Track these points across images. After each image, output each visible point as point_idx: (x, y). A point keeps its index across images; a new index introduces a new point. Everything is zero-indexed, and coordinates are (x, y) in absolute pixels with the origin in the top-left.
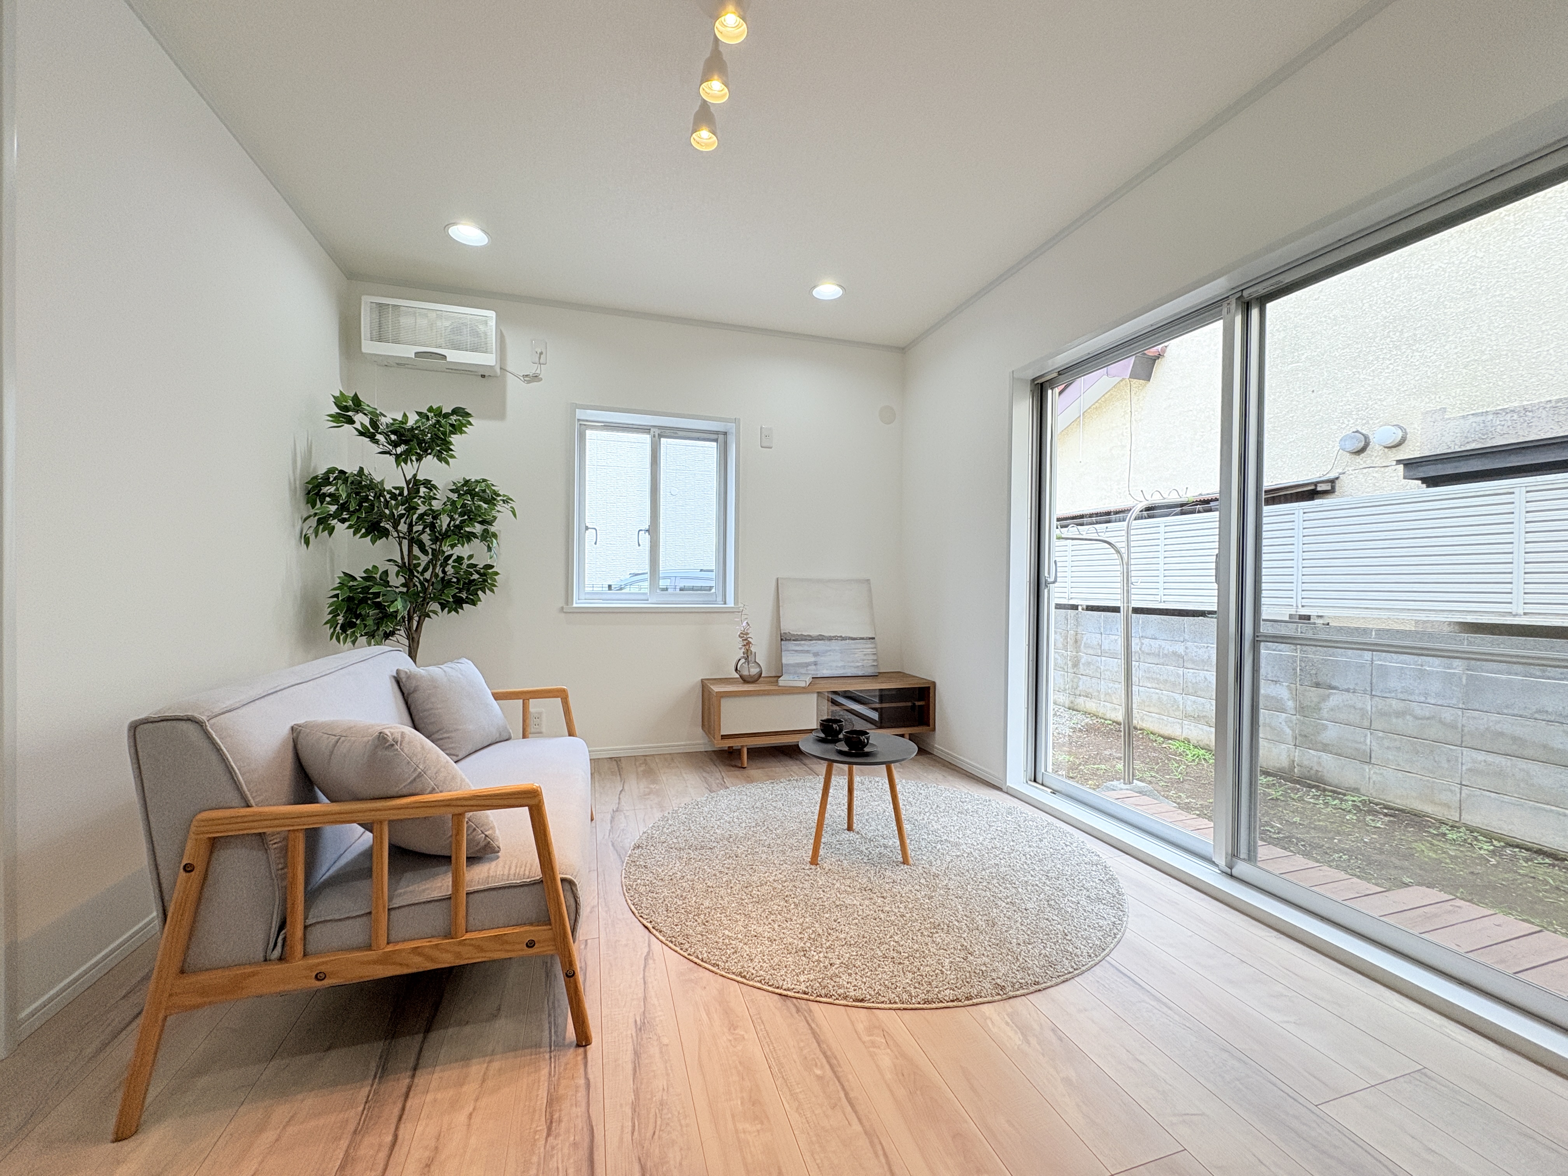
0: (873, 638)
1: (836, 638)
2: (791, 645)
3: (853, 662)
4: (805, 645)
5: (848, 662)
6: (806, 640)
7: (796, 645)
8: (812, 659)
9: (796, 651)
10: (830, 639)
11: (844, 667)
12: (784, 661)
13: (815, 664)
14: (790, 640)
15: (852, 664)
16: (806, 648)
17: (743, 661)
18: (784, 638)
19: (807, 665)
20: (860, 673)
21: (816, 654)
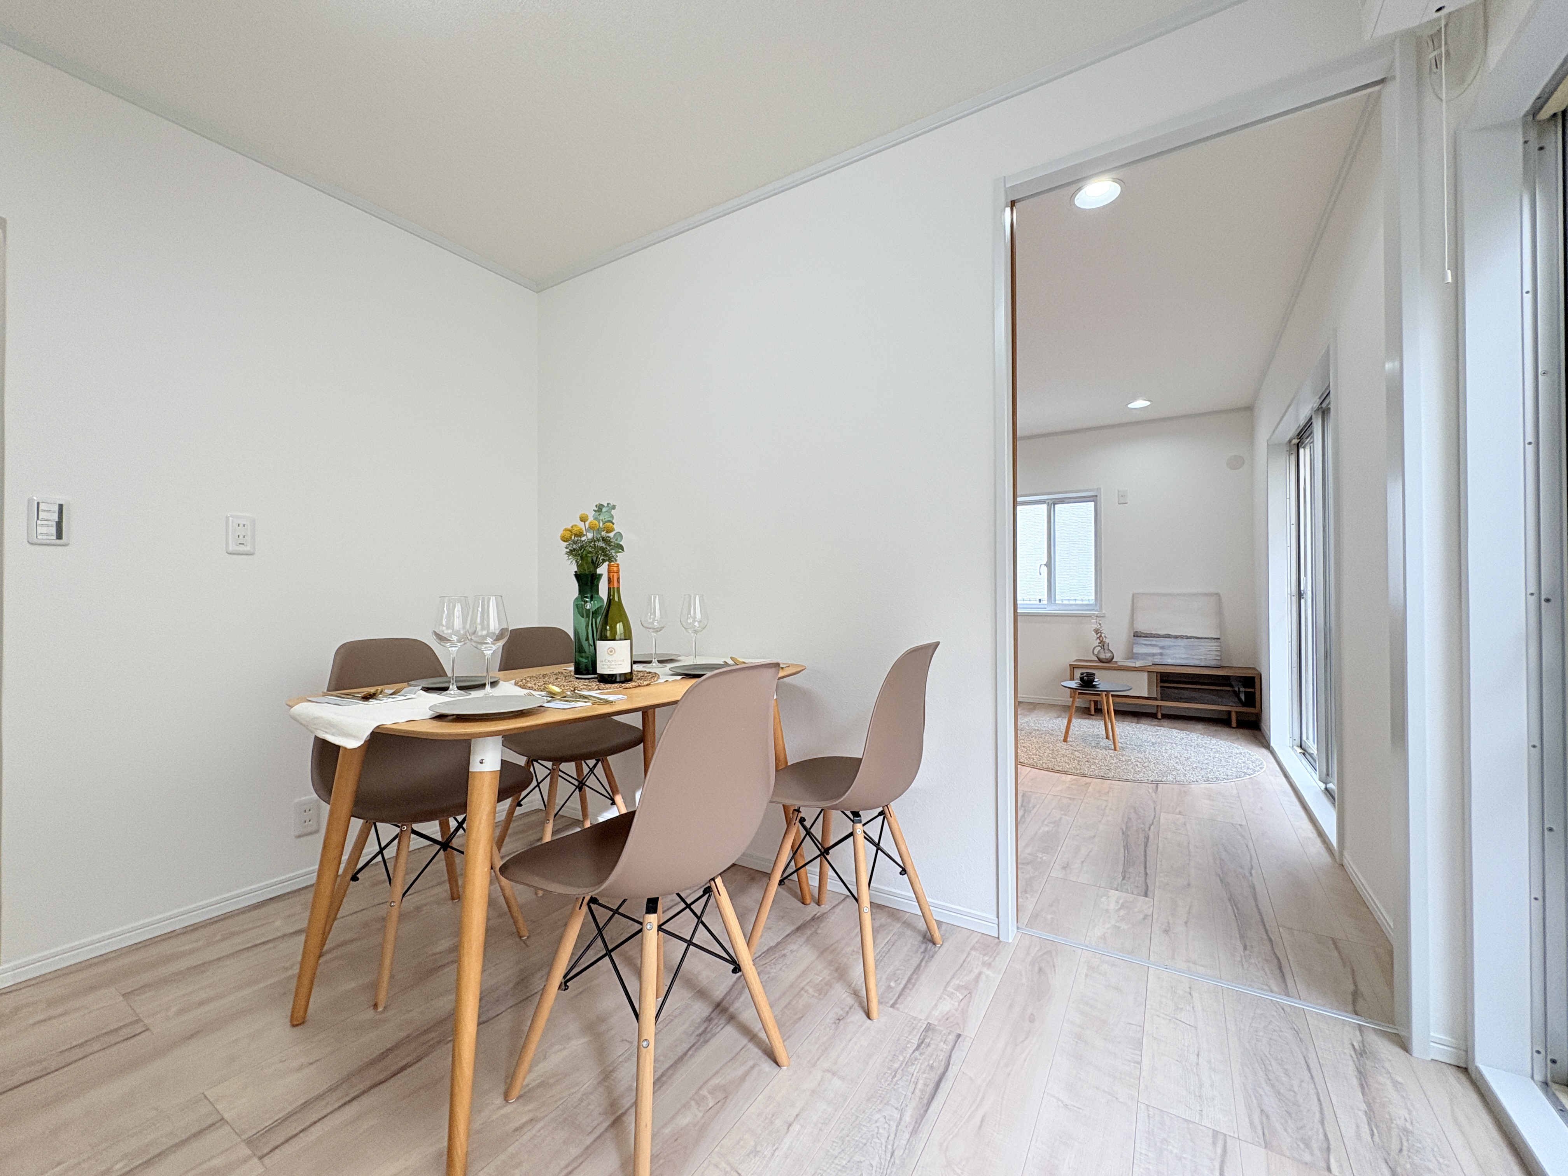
0: (1219, 639)
1: (1182, 637)
2: (1142, 640)
3: (1196, 655)
4: (1154, 641)
5: (1191, 655)
6: (1154, 637)
7: (1146, 640)
8: (1157, 650)
9: (1145, 645)
10: (1176, 637)
11: (1187, 658)
12: (1134, 651)
13: (1161, 654)
14: (1140, 636)
15: (1196, 657)
16: (1154, 643)
17: (1099, 648)
18: (1137, 635)
19: (1154, 655)
20: (1203, 664)
21: (1162, 648)
